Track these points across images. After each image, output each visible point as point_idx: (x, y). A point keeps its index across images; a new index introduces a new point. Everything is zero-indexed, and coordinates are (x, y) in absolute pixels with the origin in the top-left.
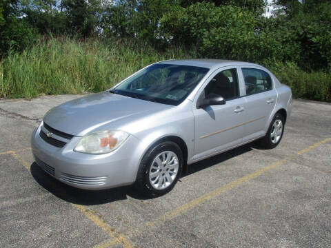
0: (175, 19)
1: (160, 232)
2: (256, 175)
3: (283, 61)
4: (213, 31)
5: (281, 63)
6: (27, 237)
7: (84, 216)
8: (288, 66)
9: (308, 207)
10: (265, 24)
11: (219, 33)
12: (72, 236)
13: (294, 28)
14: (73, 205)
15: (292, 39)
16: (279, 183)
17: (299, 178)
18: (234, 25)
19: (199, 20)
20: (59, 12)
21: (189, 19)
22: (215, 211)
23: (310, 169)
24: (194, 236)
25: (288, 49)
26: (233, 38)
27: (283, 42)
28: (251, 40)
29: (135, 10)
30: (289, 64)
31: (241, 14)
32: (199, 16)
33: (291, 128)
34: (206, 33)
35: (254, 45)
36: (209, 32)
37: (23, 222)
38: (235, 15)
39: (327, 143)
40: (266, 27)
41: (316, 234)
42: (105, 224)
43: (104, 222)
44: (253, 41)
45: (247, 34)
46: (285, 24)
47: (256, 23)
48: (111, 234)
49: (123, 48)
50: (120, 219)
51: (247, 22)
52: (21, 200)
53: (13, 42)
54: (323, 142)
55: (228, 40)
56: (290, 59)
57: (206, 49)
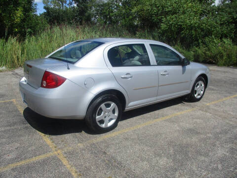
0: (142, 10)
1: (85, 150)
2: (168, 117)
3: (221, 38)
4: (168, 18)
5: (219, 41)
6: (3, 148)
7: (41, 138)
8: (224, 43)
9: (195, 139)
10: (209, 11)
11: (172, 19)
12: (30, 149)
13: (230, 13)
14: (38, 132)
15: (228, 22)
16: (181, 124)
17: (198, 121)
18: (184, 13)
19: (159, 10)
20: (68, 7)
21: (152, 9)
22: (127, 139)
23: (211, 115)
24: (105, 153)
25: (225, 30)
26: (182, 22)
27: (221, 24)
28: (196, 23)
29: (120, 4)
30: (225, 40)
31: (190, 4)
32: (159, 7)
33: (212, 87)
34: (164, 19)
35: (199, 27)
36: (166, 18)
37: (4, 140)
38: (185, 6)
39: (234, 98)
40: (209, 13)
41: (190, 156)
42: (53, 143)
43: (53, 142)
44: (197, 24)
45: (194, 19)
46: (224, 10)
47: (202, 11)
48: (54, 149)
49: (104, 32)
50: (62, 141)
51: (194, 10)
52: (8, 128)
53: (29, 30)
54: (231, 97)
55: (179, 24)
56: (226, 37)
57: (163, 31)
